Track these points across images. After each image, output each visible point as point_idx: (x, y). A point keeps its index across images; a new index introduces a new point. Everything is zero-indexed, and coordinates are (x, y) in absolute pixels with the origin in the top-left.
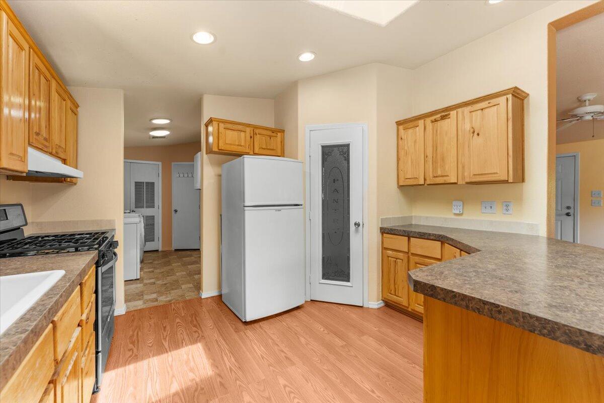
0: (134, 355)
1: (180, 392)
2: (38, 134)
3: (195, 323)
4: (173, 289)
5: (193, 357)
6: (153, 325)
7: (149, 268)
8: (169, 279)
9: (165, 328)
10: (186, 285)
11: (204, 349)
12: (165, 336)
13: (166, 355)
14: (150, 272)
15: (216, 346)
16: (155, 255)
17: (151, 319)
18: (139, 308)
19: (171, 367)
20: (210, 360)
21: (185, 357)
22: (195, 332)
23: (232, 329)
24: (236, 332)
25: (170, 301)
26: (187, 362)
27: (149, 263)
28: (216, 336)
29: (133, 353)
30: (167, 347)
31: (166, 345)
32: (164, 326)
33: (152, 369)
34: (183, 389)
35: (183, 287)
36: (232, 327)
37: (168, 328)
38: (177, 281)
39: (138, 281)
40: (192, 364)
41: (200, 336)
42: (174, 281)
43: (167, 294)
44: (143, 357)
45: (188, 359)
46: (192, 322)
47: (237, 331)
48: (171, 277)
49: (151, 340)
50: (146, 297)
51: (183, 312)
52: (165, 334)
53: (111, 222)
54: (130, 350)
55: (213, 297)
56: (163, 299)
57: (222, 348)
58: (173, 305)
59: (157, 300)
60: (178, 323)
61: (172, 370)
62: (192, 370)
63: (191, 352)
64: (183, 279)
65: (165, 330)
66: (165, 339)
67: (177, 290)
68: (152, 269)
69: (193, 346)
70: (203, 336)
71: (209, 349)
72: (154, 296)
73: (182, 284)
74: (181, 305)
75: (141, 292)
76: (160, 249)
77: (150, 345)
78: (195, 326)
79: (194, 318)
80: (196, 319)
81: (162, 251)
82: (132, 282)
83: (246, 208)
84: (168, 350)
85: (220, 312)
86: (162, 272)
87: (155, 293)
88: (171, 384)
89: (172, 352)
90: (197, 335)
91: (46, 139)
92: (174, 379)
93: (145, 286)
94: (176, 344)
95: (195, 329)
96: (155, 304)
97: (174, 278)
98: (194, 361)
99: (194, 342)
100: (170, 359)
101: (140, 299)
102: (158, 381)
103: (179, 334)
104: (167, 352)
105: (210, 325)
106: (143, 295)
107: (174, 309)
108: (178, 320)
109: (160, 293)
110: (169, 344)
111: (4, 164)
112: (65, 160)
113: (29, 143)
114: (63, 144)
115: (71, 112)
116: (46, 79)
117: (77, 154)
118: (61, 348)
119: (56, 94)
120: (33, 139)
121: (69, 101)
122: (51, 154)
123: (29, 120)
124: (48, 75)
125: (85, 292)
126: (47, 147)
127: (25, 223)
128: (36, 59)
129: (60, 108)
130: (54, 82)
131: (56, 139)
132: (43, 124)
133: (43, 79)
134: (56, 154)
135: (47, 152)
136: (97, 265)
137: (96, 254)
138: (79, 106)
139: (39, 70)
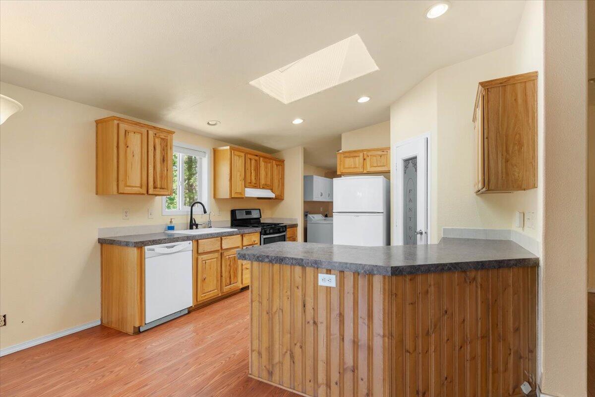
2: (250, 183)
53: (296, 220)
91: (255, 184)
111: (233, 196)
112: (272, 190)
113: (245, 187)
114: (269, 183)
115: (276, 166)
116: (256, 160)
117: (283, 185)
118: (224, 247)
119: (263, 163)
120: (247, 185)
121: (274, 162)
122: (260, 188)
123: (245, 179)
124: (257, 158)
125: (244, 239)
126: (256, 186)
127: (260, 217)
128: (249, 156)
129: (266, 168)
130: (261, 159)
131: (263, 182)
132: (253, 178)
133: (253, 162)
134: (263, 188)
135: (258, 188)
136: (261, 234)
137: (259, 229)
138: (284, 161)
139: (251, 159)
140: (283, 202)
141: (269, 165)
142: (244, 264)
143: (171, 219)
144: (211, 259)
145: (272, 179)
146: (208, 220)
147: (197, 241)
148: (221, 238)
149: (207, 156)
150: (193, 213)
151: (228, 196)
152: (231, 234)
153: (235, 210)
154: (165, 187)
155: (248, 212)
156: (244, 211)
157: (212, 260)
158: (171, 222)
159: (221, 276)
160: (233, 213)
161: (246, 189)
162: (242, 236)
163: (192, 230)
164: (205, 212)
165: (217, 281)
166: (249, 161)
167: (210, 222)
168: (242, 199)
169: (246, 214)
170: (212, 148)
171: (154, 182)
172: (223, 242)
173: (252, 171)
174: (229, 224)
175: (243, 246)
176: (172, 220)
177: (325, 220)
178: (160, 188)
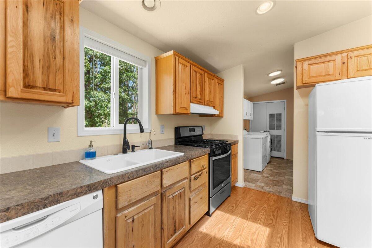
0: (232, 210)
1: (238, 246)
2: (196, 98)
3: (275, 213)
4: (276, 185)
5: (258, 234)
6: (251, 200)
7: (271, 168)
8: (279, 178)
9: (256, 205)
10: (287, 187)
11: (269, 235)
12: (252, 210)
13: (246, 221)
14: (270, 170)
15: (279, 239)
16: (280, 160)
17: (252, 196)
18: (251, 188)
19: (243, 229)
20: (268, 244)
21: (254, 230)
22: (271, 219)
23: (301, 236)
24: (303, 241)
25: (270, 192)
26: (253, 234)
27: (273, 165)
28: (284, 232)
29: (233, 209)
30: (249, 217)
31: (250, 215)
32: (256, 204)
33: (234, 223)
34: (240, 247)
35: (284, 186)
36: (302, 235)
37: (257, 207)
38: (283, 181)
39: (260, 173)
40: (255, 237)
41: (273, 224)
42: (281, 180)
43: (271, 186)
44: (235, 214)
45: (255, 233)
46: (273, 212)
47: (305, 240)
48: (281, 177)
49: (244, 208)
50: (259, 184)
51: (272, 202)
52: (253, 209)
53: (236, 136)
54: (233, 207)
55: (302, 203)
56: (267, 189)
57: (283, 243)
58: (269, 195)
59: (263, 188)
60: (265, 207)
61: (243, 231)
62: (252, 240)
63: (259, 229)
64: (288, 181)
65: (254, 207)
66: (251, 212)
67: (279, 187)
68: (272, 169)
69: (263, 227)
70: (274, 225)
71: (272, 237)
72: (263, 185)
73: (285, 185)
74: (274, 197)
75: (257, 180)
76: (285, 158)
77: (242, 210)
78: (274, 216)
79: (276, 210)
80: (277, 212)
81: (287, 159)
82: (257, 172)
83: (318, 133)
84: (248, 219)
85: (300, 218)
86: (277, 172)
87: (264, 183)
88: (237, 238)
89: (249, 222)
90: (271, 222)
91: (200, 99)
92: (240, 237)
93: (262, 177)
94: (255, 219)
95: (272, 217)
96: (261, 190)
97: (282, 178)
98: (257, 236)
99: (266, 225)
100: (246, 225)
101: (254, 183)
102: (233, 231)
103: (260, 214)
104: (247, 220)
105: (284, 221)
106: (257, 182)
107: (268, 198)
108: (265, 206)
109: (267, 184)
110: (251, 216)
111: (177, 111)
112: (214, 107)
113: (191, 102)
114: (212, 100)
115: (217, 84)
116: (201, 74)
117: (223, 104)
118: (167, 182)
119: (207, 79)
120: (192, 100)
121: (216, 80)
122: (204, 105)
123: (190, 93)
124: (202, 72)
125: (193, 165)
126: (201, 102)
127: (202, 134)
128: (194, 68)
129: (210, 84)
130: (206, 74)
131: (207, 98)
132: (198, 93)
133: (198, 75)
134: (207, 105)
135: (202, 104)
136: (210, 155)
137: (207, 150)
138: (224, 80)
139: (196, 72)
140: (223, 119)
141: (213, 82)
142: (191, 198)
143: (91, 142)
144: (143, 210)
145: (214, 97)
146: (148, 139)
147: (116, 186)
148: (161, 171)
149: (147, 66)
150: (127, 132)
151: (172, 112)
152: (175, 162)
153: (179, 127)
154: (61, 87)
155: (192, 129)
156: (188, 128)
157: (146, 211)
158: (90, 146)
159: (162, 229)
160: (177, 130)
161: (192, 104)
162: (190, 162)
163: (125, 155)
164: (142, 131)
165: (156, 239)
166: (194, 73)
167: (150, 142)
168: (187, 115)
169: (190, 132)
170: (153, 57)
171: (26, 74)
172: (164, 176)
173: (198, 85)
174: (173, 143)
175: (191, 175)
176: (93, 143)
177: (248, 134)
178: (45, 89)
